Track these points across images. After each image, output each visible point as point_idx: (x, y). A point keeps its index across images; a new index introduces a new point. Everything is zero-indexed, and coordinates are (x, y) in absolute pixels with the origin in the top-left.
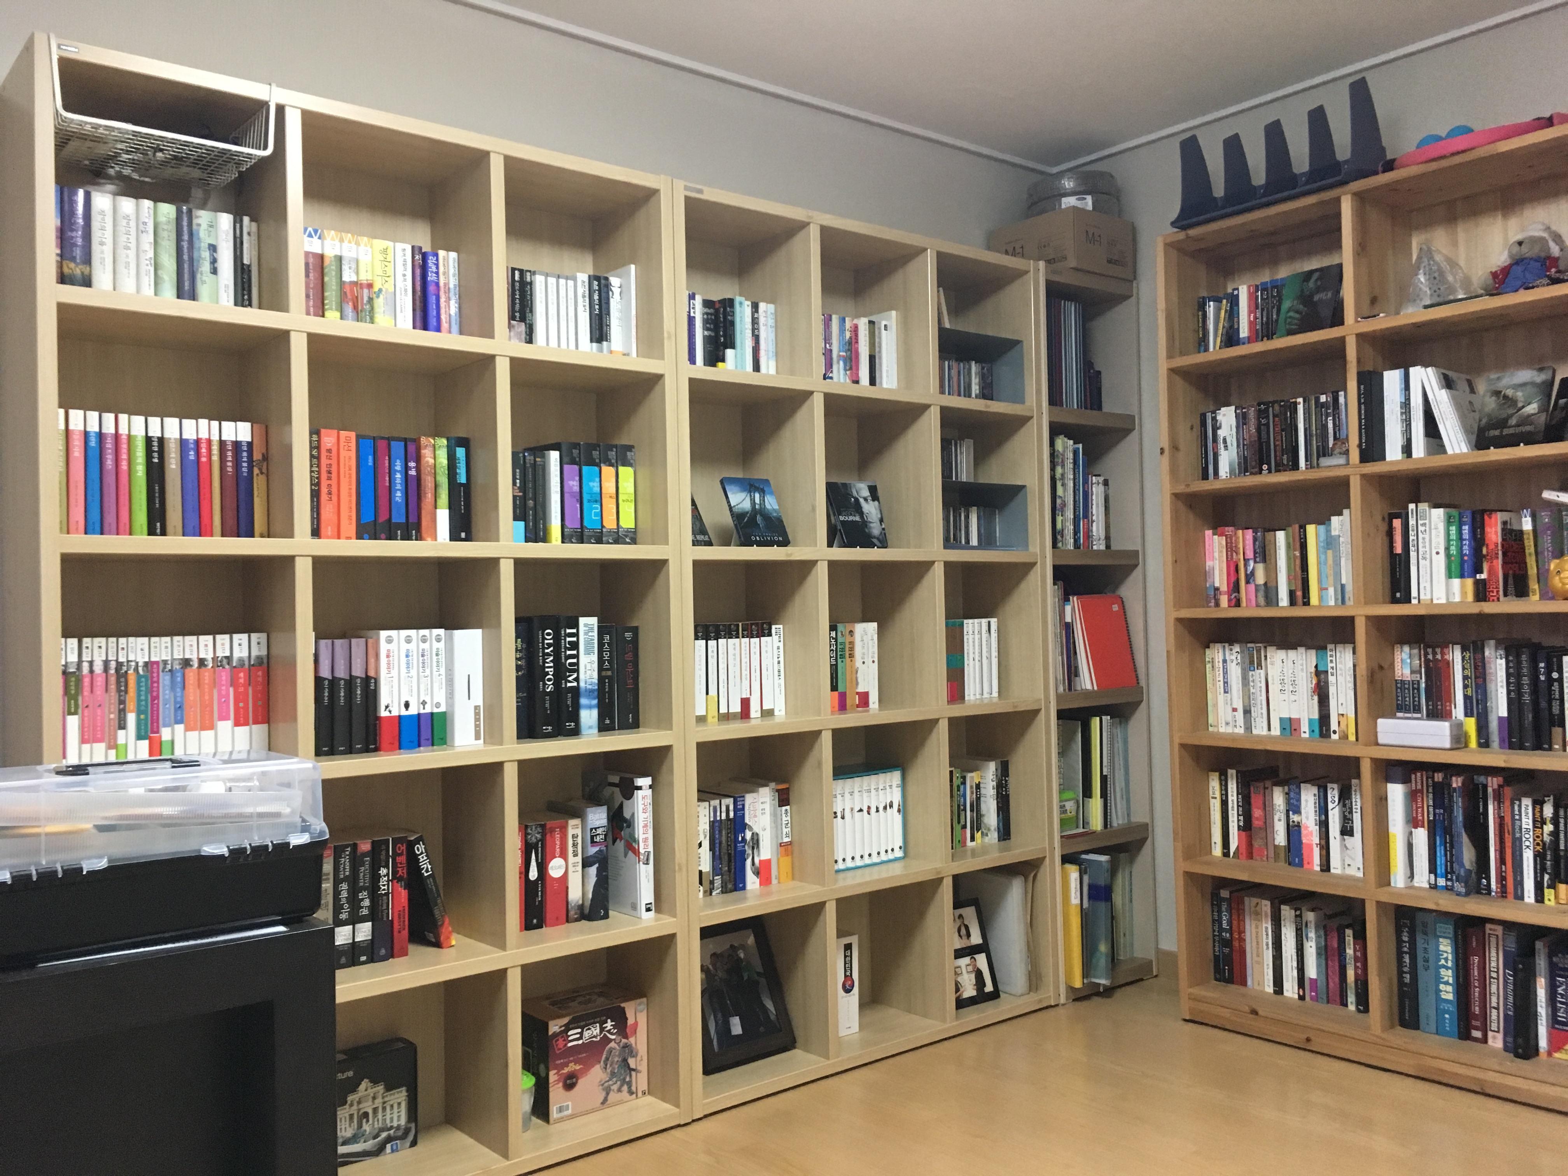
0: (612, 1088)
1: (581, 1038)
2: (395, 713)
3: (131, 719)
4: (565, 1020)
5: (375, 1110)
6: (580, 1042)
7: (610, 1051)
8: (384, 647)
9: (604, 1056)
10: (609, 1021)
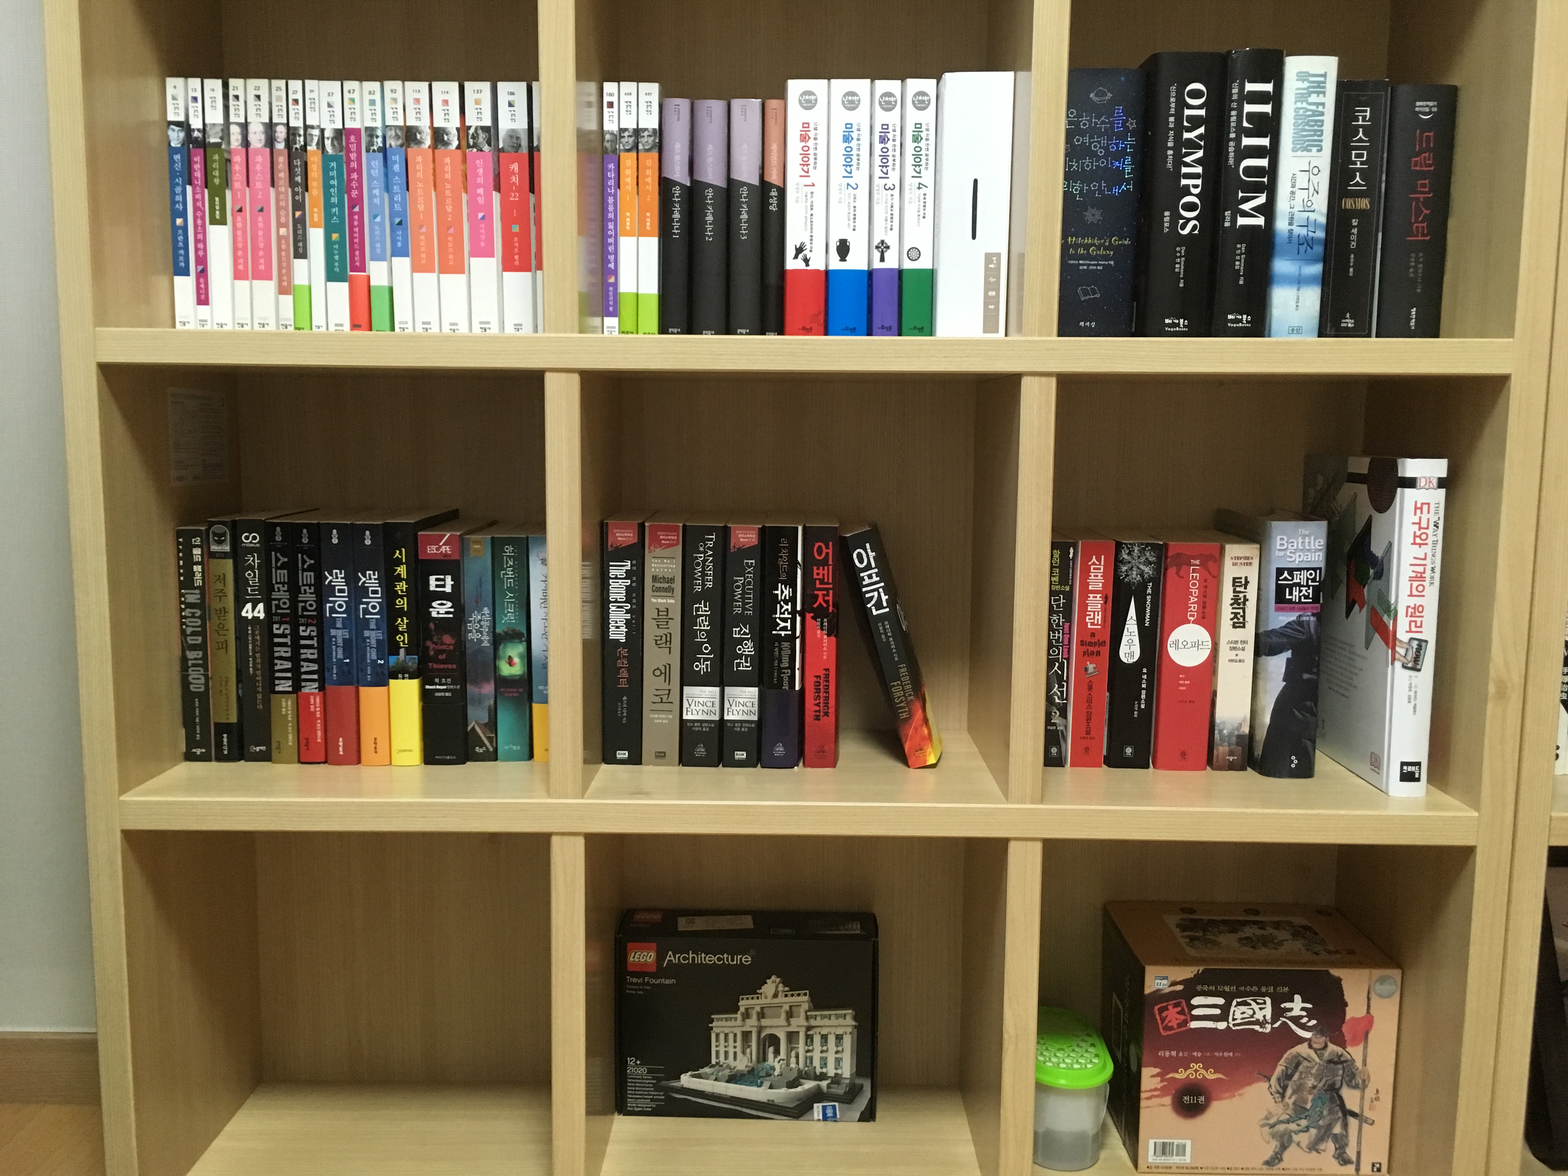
0: (1296, 1138)
1: (1224, 1017)
2: (817, 264)
3: (316, 238)
4: (1187, 972)
5: (792, 1037)
6: (1222, 1026)
7: (1297, 1062)
8: (796, 116)
9: (1279, 1069)
10: (1297, 998)
